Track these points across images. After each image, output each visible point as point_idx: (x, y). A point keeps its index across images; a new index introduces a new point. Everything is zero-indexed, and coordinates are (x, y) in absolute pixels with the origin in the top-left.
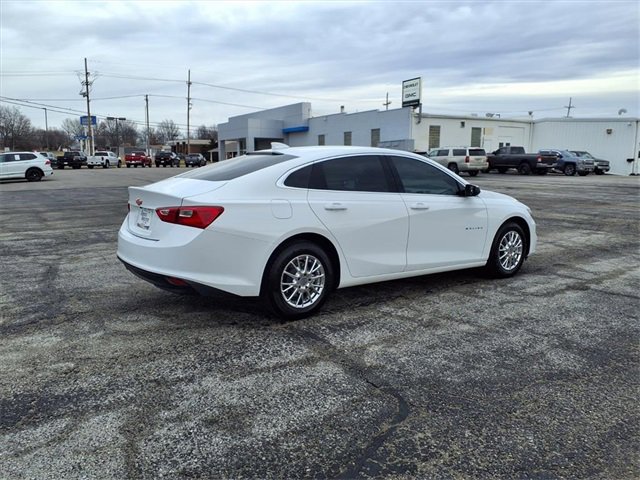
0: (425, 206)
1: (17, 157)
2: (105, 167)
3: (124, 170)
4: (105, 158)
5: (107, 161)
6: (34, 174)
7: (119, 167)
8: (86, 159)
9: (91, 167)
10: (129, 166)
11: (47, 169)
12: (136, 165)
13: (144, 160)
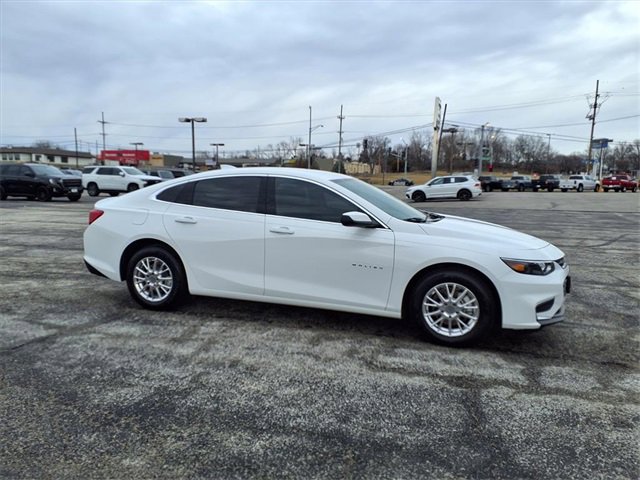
0: (291, 231)
1: (453, 180)
2: (578, 191)
3: (601, 194)
4: (579, 181)
5: (581, 185)
6: (465, 195)
7: (596, 191)
8: (558, 183)
9: (564, 190)
10: (606, 190)
11: (476, 190)
12: (617, 190)
13: (624, 185)
